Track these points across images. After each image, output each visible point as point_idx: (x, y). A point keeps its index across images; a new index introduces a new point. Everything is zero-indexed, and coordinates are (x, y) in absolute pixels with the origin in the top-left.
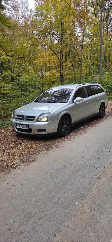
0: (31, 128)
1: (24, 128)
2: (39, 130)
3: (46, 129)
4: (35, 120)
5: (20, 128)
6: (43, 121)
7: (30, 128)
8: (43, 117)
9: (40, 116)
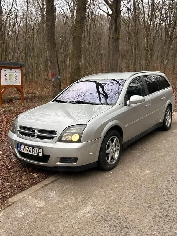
0: (48, 154)
1: (33, 154)
2: (62, 158)
3: (77, 158)
4: (55, 139)
5: (25, 152)
6: (72, 142)
7: (44, 154)
8: (73, 134)
9: (65, 131)
